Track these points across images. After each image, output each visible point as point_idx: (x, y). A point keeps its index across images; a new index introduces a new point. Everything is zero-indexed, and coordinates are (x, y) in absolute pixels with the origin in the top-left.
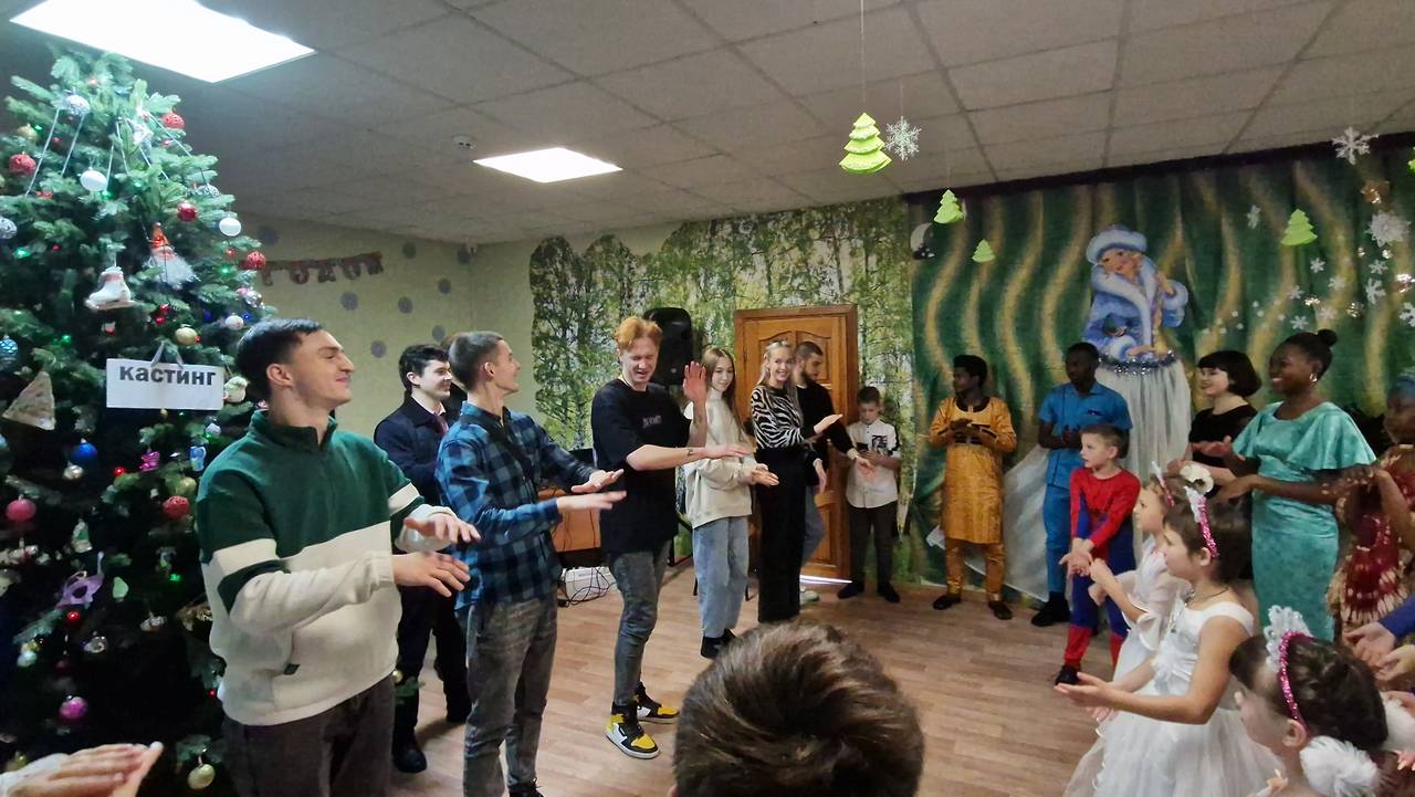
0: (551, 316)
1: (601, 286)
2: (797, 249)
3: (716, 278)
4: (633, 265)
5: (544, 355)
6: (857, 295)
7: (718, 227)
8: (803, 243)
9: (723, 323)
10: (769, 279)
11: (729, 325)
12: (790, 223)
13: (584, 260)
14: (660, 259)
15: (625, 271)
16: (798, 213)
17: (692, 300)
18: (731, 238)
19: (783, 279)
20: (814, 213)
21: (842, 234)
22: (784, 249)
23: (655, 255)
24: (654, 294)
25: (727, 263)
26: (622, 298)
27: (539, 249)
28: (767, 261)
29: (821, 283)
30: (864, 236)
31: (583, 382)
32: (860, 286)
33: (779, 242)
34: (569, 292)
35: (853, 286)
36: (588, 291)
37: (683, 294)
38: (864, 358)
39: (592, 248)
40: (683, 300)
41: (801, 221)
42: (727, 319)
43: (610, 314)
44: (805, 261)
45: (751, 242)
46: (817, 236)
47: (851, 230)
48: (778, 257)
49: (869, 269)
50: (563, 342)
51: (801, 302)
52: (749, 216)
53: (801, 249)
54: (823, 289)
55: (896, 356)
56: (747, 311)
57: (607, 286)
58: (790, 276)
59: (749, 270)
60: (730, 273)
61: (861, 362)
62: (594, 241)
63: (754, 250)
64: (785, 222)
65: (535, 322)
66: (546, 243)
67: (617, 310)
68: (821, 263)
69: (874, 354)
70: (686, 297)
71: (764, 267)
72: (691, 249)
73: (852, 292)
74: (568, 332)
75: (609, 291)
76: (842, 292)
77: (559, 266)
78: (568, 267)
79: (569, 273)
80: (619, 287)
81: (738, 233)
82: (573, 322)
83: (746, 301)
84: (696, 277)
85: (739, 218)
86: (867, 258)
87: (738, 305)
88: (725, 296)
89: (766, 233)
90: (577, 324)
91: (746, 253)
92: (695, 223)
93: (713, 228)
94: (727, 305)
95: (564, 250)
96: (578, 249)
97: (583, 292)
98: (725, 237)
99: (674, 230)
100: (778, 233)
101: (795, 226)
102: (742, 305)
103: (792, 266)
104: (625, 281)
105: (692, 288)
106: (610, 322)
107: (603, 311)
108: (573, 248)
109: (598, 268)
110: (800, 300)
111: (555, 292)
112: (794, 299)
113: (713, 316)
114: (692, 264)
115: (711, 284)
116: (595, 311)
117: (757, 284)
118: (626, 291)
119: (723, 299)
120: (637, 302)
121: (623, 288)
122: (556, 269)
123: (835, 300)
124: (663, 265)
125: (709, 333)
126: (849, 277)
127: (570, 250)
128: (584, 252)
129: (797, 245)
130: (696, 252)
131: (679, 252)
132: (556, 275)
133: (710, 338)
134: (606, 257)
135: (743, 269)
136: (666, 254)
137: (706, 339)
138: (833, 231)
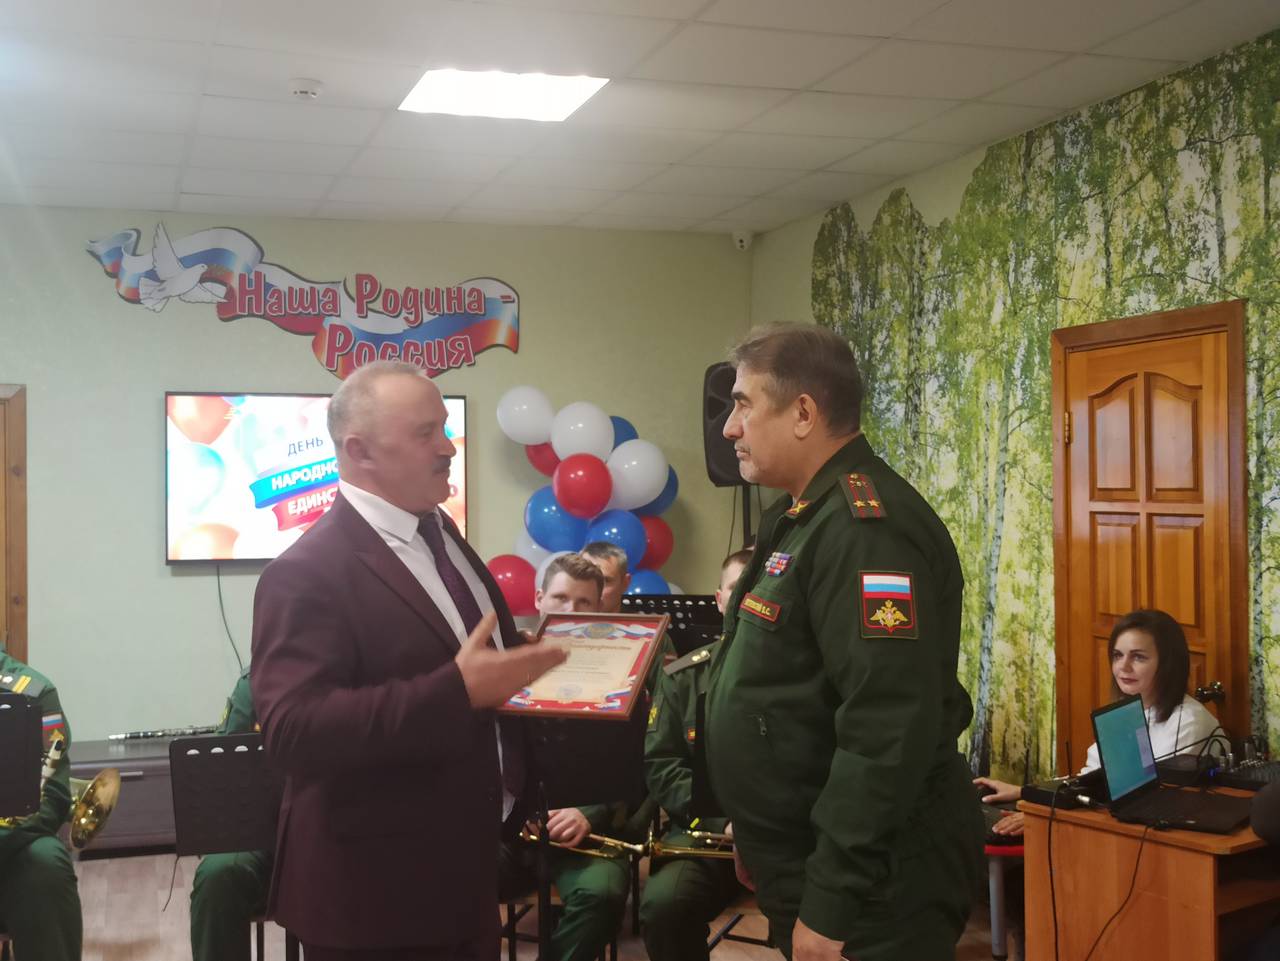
1: (887, 295)
2: (1150, 176)
3: (1031, 263)
4: (926, 248)
6: (1249, 273)
8: (1160, 165)
9: (1037, 359)
10: (1108, 254)
11: (1044, 363)
12: (1139, 119)
13: (870, 244)
14: (959, 229)
15: (916, 261)
16: (1152, 90)
17: (998, 313)
18: (1052, 170)
20: (1178, 83)
22: (1131, 180)
23: (953, 221)
24: (949, 303)
26: (912, 316)
27: (821, 234)
28: (1105, 212)
29: (1189, 254)
30: (1262, 125)
32: (1255, 253)
33: (1124, 166)
34: (855, 307)
35: (1242, 255)
36: (872, 307)
37: (986, 299)
38: (1259, 437)
39: (879, 220)
40: (986, 315)
41: (1157, 111)
42: (1042, 352)
43: (897, 351)
44: (1163, 205)
45: (1082, 171)
46: (1183, 143)
48: (1122, 199)
49: (1271, 206)
51: (1154, 304)
52: (1079, 115)
53: (1156, 176)
54: (1193, 269)
56: (1072, 330)
57: (895, 296)
58: (1139, 242)
59: (1079, 238)
60: (1051, 249)
63: (1085, 190)
64: (1134, 115)
67: (906, 343)
68: (1190, 205)
70: (990, 306)
71: (1101, 227)
72: (998, 202)
73: (1240, 269)
75: (896, 303)
76: (1223, 271)
77: (842, 257)
78: (852, 260)
79: (854, 274)
80: (908, 292)
81: (1063, 154)
84: (1004, 261)
85: (1064, 122)
86: (1267, 182)
87: (1059, 318)
88: (1045, 298)
89: (1106, 148)
91: (1074, 200)
92: (1002, 145)
93: (1028, 152)
94: (1045, 319)
95: (849, 229)
96: (864, 224)
97: (867, 308)
98: (1045, 167)
100: (1123, 143)
101: (1149, 124)
102: (1070, 315)
103: (1144, 217)
104: (916, 282)
105: (998, 287)
106: (898, 367)
107: (889, 345)
108: (858, 221)
109: (885, 257)
110: (1153, 298)
111: (836, 312)
112: (1143, 296)
113: (1024, 342)
114: (1000, 234)
115: (1023, 275)
116: (879, 345)
117: (1089, 267)
118: (916, 303)
119: (1040, 307)
120: (929, 323)
121: (912, 296)
122: (839, 267)
123: (1210, 292)
124: (962, 241)
125: (1019, 383)
126: (1236, 233)
127: (856, 226)
128: (870, 228)
129: (1152, 168)
130: (1005, 206)
131: (983, 210)
132: (839, 278)
133: (1019, 393)
134: (894, 235)
135: (1069, 236)
136: (966, 219)
137: (1015, 396)
138: (1209, 123)
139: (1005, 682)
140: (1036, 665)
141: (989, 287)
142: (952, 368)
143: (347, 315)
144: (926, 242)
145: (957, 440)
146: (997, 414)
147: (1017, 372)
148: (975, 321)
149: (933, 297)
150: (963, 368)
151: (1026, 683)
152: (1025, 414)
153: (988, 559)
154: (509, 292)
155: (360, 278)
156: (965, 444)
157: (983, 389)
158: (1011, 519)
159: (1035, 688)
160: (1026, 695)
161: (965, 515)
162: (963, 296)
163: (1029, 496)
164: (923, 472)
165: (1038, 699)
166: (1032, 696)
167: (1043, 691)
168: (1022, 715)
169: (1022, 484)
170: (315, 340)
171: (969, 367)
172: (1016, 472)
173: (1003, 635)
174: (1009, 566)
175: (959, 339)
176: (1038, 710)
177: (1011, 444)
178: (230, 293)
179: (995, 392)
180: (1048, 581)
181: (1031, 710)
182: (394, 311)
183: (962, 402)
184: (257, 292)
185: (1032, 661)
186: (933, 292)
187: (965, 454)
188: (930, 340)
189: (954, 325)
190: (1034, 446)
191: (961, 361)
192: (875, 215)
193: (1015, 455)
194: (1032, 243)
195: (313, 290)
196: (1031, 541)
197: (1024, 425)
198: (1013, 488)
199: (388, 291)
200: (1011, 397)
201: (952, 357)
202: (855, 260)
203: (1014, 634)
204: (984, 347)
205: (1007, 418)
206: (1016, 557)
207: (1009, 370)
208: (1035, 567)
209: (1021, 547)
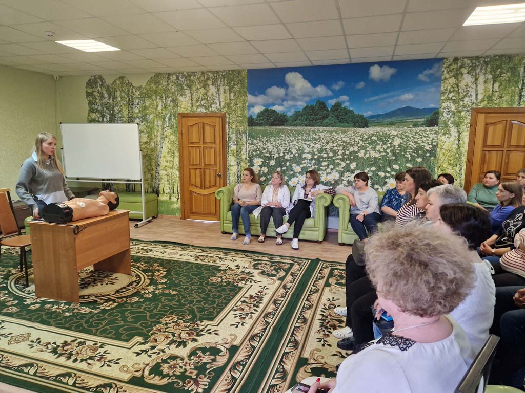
0: (96, 111)
1: (119, 99)
2: (203, 88)
3: (170, 99)
4: (134, 90)
6: (226, 109)
7: (170, 76)
8: (205, 86)
9: (173, 118)
10: (192, 100)
11: (175, 119)
12: (200, 77)
13: (111, 86)
14: (146, 89)
15: (130, 93)
16: (203, 73)
17: (160, 108)
18: (176, 82)
19: (197, 101)
20: (210, 74)
21: (221, 83)
22: (198, 88)
23: (143, 86)
24: (143, 104)
25: (174, 92)
26: (129, 105)
27: (89, 81)
28: (191, 93)
29: (212, 103)
32: (227, 105)
33: (196, 85)
34: (106, 100)
35: (225, 105)
36: (113, 101)
39: (115, 81)
41: (205, 77)
42: (174, 116)
43: (124, 112)
44: (206, 94)
45: (184, 84)
46: (211, 84)
47: (224, 83)
48: (195, 91)
49: (231, 98)
51: (204, 111)
52: (183, 73)
53: (204, 88)
54: (213, 106)
55: (240, 134)
56: (183, 113)
58: (200, 99)
59: (184, 96)
60: (176, 97)
61: (228, 136)
62: (116, 78)
63: (185, 88)
64: (198, 76)
65: (89, 113)
66: (93, 78)
67: (127, 110)
68: (213, 95)
69: (232, 133)
70: (157, 106)
71: (190, 95)
72: (159, 85)
73: (224, 107)
75: (123, 101)
76: (220, 107)
77: (99, 88)
78: (104, 89)
79: (104, 92)
80: (127, 100)
81: (179, 79)
82: (107, 115)
83: (182, 109)
84: (161, 97)
85: (179, 73)
86: (230, 94)
87: (179, 111)
89: (190, 81)
91: (182, 88)
92: (161, 74)
93: (168, 77)
94: (175, 110)
95: (102, 81)
96: (109, 82)
97: (111, 101)
98: (174, 81)
99: (151, 76)
100: (196, 81)
101: (202, 79)
102: (181, 111)
103: (201, 95)
104: (130, 97)
105: (160, 102)
106: (124, 115)
107: (120, 110)
108: (106, 80)
109: (118, 90)
110: (204, 110)
111: (98, 100)
112: (201, 109)
113: (169, 114)
114: (160, 92)
115: (168, 101)
116: (117, 110)
117: (187, 102)
118: (131, 102)
119: (173, 108)
120: (136, 107)
121: (129, 100)
122: (98, 90)
123: (218, 110)
124: (147, 91)
125: (167, 122)
126: (223, 101)
127: (105, 82)
128: (112, 83)
129: (203, 87)
130: (161, 86)
131: (154, 86)
132: (98, 93)
133: (167, 124)
134: (122, 86)
135: (181, 95)
136: (148, 87)
138: (217, 82)
139: (164, 178)
140: (173, 174)
141: (157, 102)
146: (160, 127)
147: (167, 120)
148: (152, 108)
149: (137, 102)
152: (169, 128)
153: (158, 155)
156: (150, 133)
157: (156, 122)
162: (147, 103)
163: (170, 143)
165: (174, 181)
169: (168, 141)
171: (151, 117)
172: (167, 139)
174: (164, 156)
175: (147, 111)
177: (165, 133)
179: (160, 123)
180: (177, 160)
183: (149, 124)
186: (137, 100)
187: (150, 135)
188: (137, 110)
189: (145, 108)
190: (172, 134)
191: (148, 116)
192: (113, 80)
193: (166, 136)
194: (170, 95)
196: (171, 153)
197: (169, 130)
198: (166, 142)
200: (165, 124)
203: (166, 169)
204: (156, 114)
205: (163, 129)
206: (166, 155)
207: (164, 119)
208: (172, 157)
209: (168, 153)
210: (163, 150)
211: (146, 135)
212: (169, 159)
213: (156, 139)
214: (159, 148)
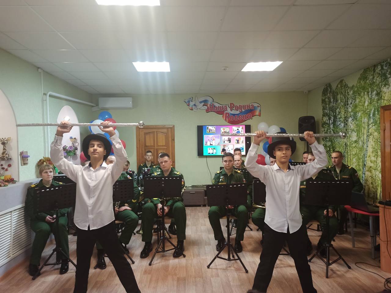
0: (326, 115)
1: (339, 101)
3: (375, 92)
4: (349, 91)
5: (324, 130)
7: (376, 68)
9: (376, 113)
11: (378, 114)
13: (335, 91)
15: (346, 94)
17: (366, 104)
18: (380, 73)
23: (355, 85)
24: (354, 102)
25: (379, 84)
26: (345, 105)
31: (334, 141)
34: (332, 104)
36: (336, 104)
37: (364, 101)
39: (337, 86)
40: (363, 104)
42: (378, 111)
43: (342, 113)
45: (388, 72)
50: (329, 125)
52: (387, 60)
56: (385, 106)
57: (341, 101)
60: (380, 89)
62: (338, 83)
63: (389, 76)
65: (322, 118)
66: (326, 87)
67: (344, 111)
70: (365, 102)
72: (367, 80)
74: (330, 121)
75: (341, 103)
77: (329, 94)
78: (331, 94)
79: (331, 97)
81: (383, 69)
82: (332, 117)
83: (384, 102)
84: (368, 92)
85: (381, 63)
87: (382, 104)
88: (378, 100)
90: (333, 117)
91: (386, 78)
92: (367, 68)
93: (374, 69)
94: (378, 104)
95: (330, 89)
97: (335, 104)
98: (378, 72)
99: (361, 73)
104: (346, 98)
105: (367, 98)
106: (342, 116)
107: (340, 112)
108: (332, 87)
109: (339, 94)
111: (327, 105)
113: (373, 109)
114: (367, 87)
115: (373, 95)
116: (338, 112)
117: (390, 93)
119: (377, 102)
120: (349, 106)
121: (345, 101)
122: (328, 96)
124: (358, 89)
125: (372, 118)
127: (332, 88)
128: (335, 88)
130: (368, 81)
131: (363, 82)
132: (328, 99)
133: (372, 120)
134: (341, 89)
135: (385, 85)
136: (358, 84)
137: (371, 121)
139: (369, 180)
140: (376, 177)
141: (364, 98)
142: (355, 116)
143: (229, 111)
144: (349, 90)
145: (356, 130)
146: (366, 125)
147: (371, 116)
148: (361, 105)
149: (351, 101)
150: (358, 115)
151: (374, 181)
152: (373, 124)
153: (364, 155)
154: (258, 105)
155: (231, 104)
156: (358, 131)
157: (363, 119)
158: (370, 146)
159: (376, 182)
160: (374, 183)
161: (358, 146)
162: (358, 101)
163: (375, 141)
164: (348, 137)
165: (377, 184)
166: (375, 183)
167: (378, 182)
168: (373, 187)
169: (373, 139)
170: (223, 116)
171: (359, 115)
172: (371, 137)
173: (368, 171)
174: (369, 156)
175: (357, 109)
176: (377, 186)
177: (370, 131)
178: (208, 108)
179: (366, 120)
180: (379, 159)
181: (375, 186)
182: (237, 109)
183: (358, 122)
184: (213, 107)
185: (375, 176)
186: (351, 100)
187: (359, 133)
188: (350, 110)
189: (356, 107)
190: (376, 131)
191: (357, 114)
192: (337, 85)
193: (371, 133)
194: (375, 88)
195: (222, 106)
196: (375, 151)
197: (373, 127)
198: (371, 140)
199: (236, 106)
200: (370, 121)
201: (355, 114)
202: (332, 95)
203: (371, 170)
204: (363, 111)
205: (369, 125)
206: (371, 154)
207: (369, 115)
208: (376, 156)
209: (373, 152)
210: (368, 149)
211: (356, 134)
212: (373, 159)
213: (363, 137)
214: (365, 147)
